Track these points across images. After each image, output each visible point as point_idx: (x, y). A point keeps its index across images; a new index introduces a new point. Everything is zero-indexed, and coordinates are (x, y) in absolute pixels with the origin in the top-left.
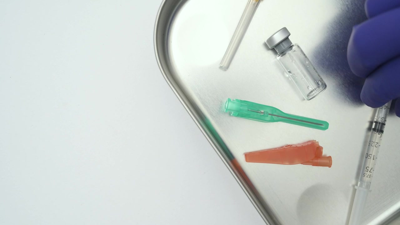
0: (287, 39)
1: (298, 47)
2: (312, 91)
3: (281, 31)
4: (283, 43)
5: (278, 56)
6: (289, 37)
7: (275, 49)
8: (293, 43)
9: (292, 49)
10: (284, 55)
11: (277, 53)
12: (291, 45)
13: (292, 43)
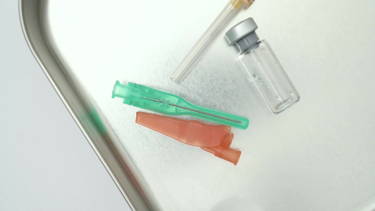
0: (252, 33)
1: (267, 44)
2: (281, 104)
3: (246, 21)
4: (248, 38)
5: (240, 53)
6: (256, 31)
7: (237, 45)
8: (260, 39)
9: (259, 46)
10: (248, 53)
11: (240, 51)
12: (258, 41)
13: (258, 39)
